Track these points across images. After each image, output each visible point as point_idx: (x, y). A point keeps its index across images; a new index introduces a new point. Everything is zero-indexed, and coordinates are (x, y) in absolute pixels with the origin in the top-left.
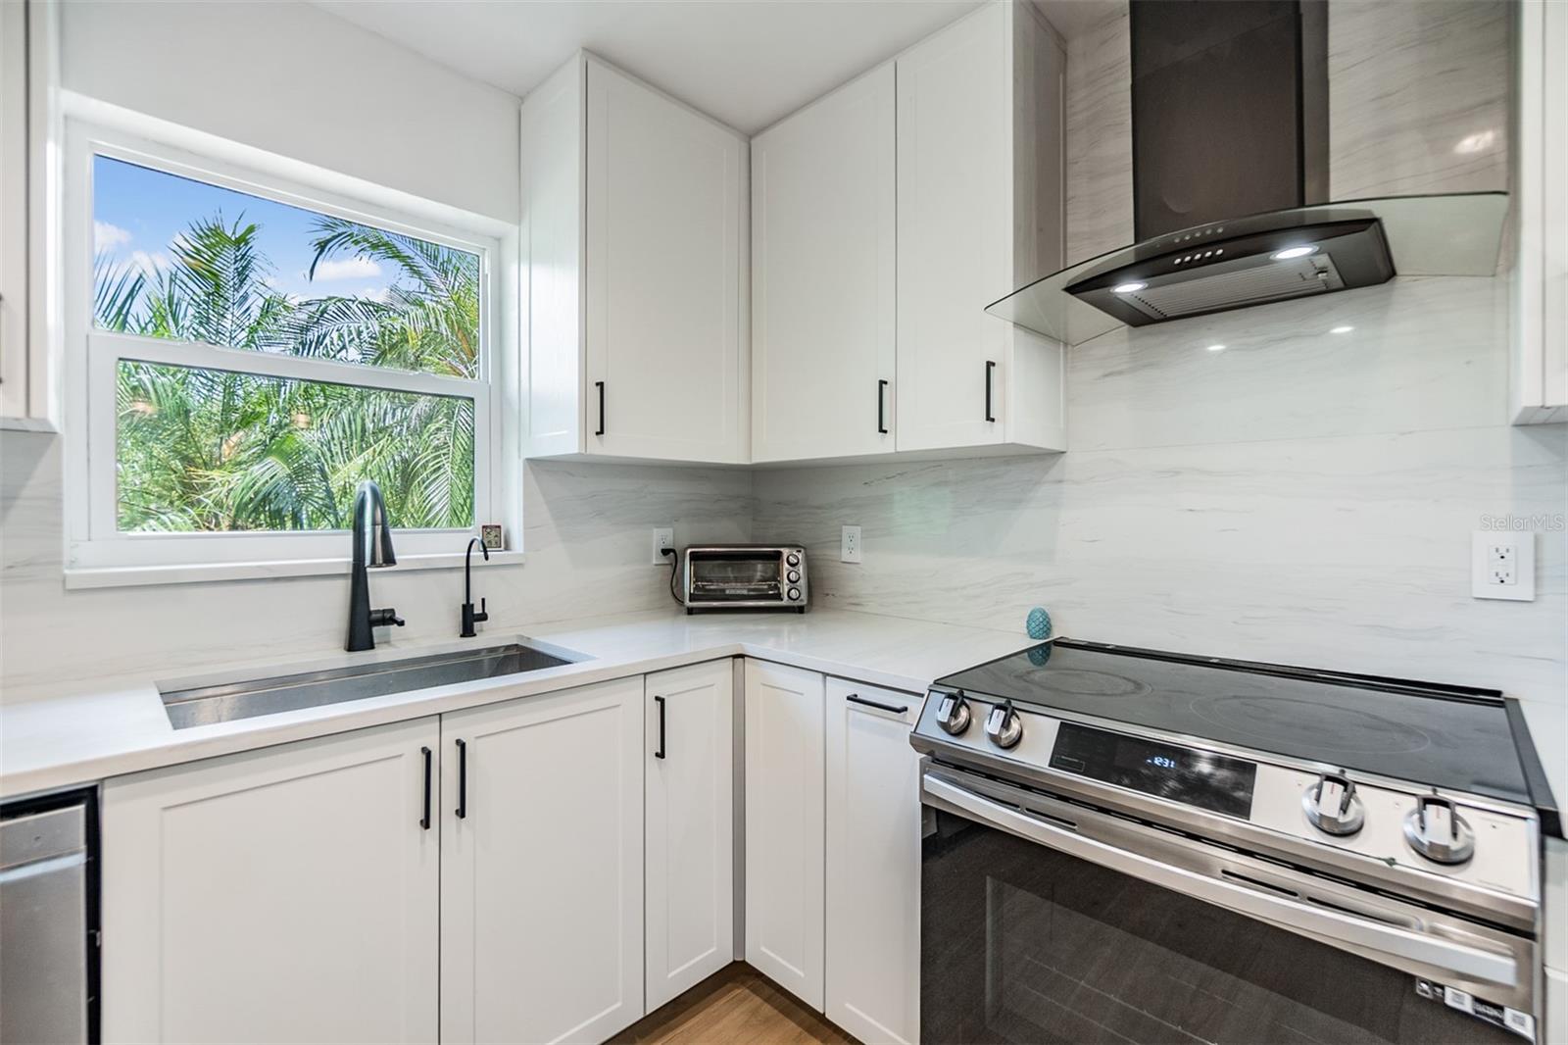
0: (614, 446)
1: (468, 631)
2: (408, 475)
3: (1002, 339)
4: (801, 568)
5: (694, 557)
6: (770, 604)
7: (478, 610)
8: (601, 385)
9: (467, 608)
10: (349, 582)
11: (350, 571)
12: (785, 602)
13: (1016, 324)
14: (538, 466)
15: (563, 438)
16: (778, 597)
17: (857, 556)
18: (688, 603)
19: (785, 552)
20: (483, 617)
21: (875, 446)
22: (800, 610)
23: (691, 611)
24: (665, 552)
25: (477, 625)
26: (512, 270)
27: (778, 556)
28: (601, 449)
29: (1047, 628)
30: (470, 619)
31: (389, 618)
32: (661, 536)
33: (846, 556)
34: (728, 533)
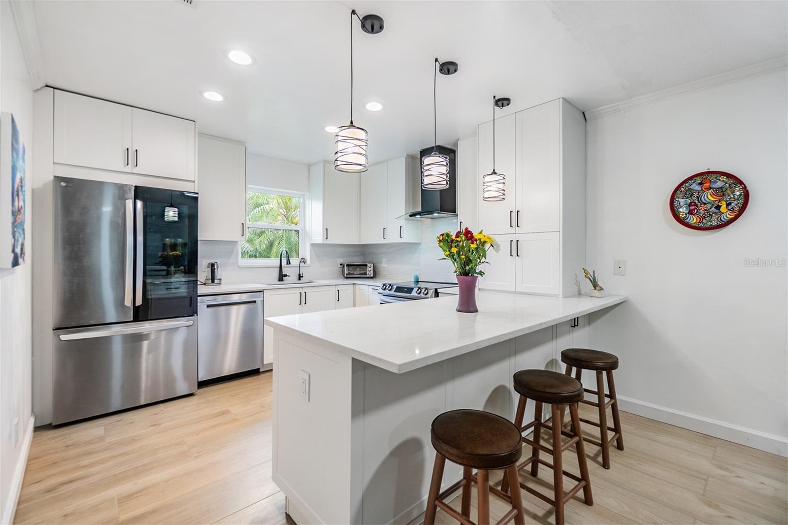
0: (329, 241)
1: (300, 279)
2: (271, 245)
3: (402, 222)
4: (372, 268)
5: (347, 265)
6: (364, 276)
7: (301, 275)
8: (327, 229)
9: (300, 275)
10: (279, 268)
11: (279, 266)
12: (368, 276)
13: (405, 220)
14: (313, 245)
15: (319, 239)
16: (367, 275)
17: (385, 266)
18: (346, 276)
19: (368, 264)
20: (302, 277)
21: (384, 241)
22: (372, 278)
23: (347, 278)
24: (341, 264)
25: (301, 278)
26: (307, 202)
27: (366, 265)
28: (327, 242)
29: (418, 279)
30: (300, 277)
31: (286, 276)
32: (340, 261)
33: (383, 265)
34: (357, 261)
